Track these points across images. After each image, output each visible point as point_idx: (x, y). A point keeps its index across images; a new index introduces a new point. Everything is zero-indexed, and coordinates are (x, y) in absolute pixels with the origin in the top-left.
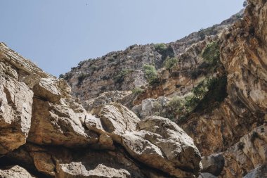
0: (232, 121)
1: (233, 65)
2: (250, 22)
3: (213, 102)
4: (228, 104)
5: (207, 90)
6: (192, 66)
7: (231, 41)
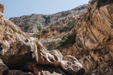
0: (76, 52)
1: (79, 31)
2: (88, 15)
3: (69, 44)
4: (75, 45)
5: (67, 38)
6: (60, 27)
7: (80, 21)
